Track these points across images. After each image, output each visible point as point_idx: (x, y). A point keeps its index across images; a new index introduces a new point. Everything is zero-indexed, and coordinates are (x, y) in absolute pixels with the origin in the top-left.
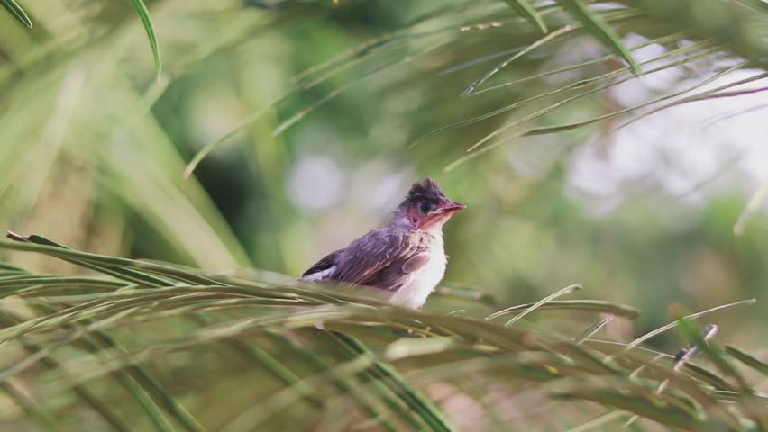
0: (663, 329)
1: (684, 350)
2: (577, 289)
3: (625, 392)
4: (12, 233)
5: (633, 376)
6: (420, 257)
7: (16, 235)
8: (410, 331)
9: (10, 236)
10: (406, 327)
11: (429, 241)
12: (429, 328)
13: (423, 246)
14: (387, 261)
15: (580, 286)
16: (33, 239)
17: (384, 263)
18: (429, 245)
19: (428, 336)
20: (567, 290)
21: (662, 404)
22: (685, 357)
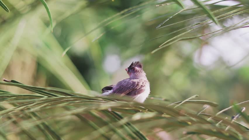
0: (227, 109)
1: (234, 116)
2: (197, 96)
3: (215, 130)
4: (5, 79)
5: (217, 125)
6: (142, 89)
7: (6, 80)
8: (141, 111)
9: (5, 80)
10: (139, 109)
11: (145, 83)
12: (147, 110)
13: (143, 85)
14: (131, 90)
15: (198, 96)
16: (13, 81)
17: (130, 91)
18: (145, 85)
19: (147, 112)
20: (194, 97)
21: (227, 134)
22: (235, 118)
